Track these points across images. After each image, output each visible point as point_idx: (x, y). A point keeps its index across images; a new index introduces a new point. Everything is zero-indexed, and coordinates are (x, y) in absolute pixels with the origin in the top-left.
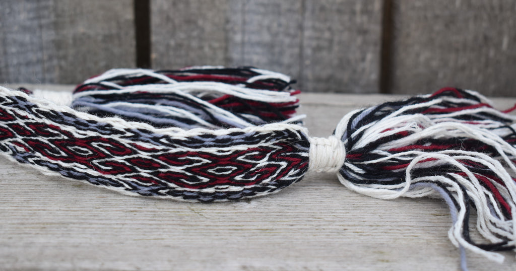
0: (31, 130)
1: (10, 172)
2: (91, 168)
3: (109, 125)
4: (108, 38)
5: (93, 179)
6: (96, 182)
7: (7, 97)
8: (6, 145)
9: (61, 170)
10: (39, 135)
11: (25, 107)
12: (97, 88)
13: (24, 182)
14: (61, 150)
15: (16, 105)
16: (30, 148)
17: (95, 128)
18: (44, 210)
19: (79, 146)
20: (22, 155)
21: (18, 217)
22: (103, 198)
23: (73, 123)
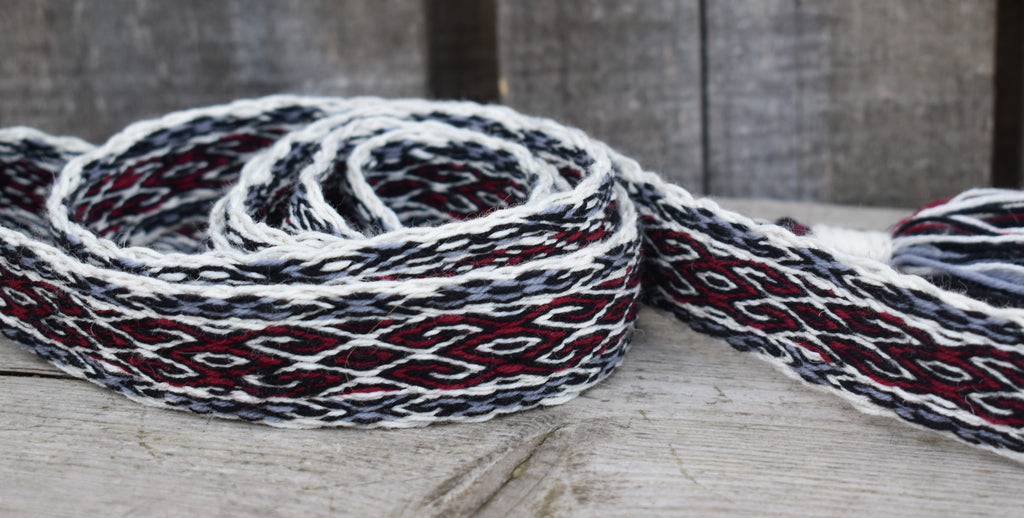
0: (839, 319)
1: (786, 400)
2: (966, 408)
3: (1013, 325)
4: (938, 112)
5: (968, 431)
6: (973, 437)
7: (790, 249)
8: (780, 343)
9: (898, 407)
10: (857, 331)
11: (828, 273)
12: (947, 231)
13: (818, 423)
14: (902, 365)
15: (810, 266)
16: (835, 355)
17: (981, 328)
18: (873, 492)
19: (943, 361)
20: (815, 368)
21: (825, 504)
22: (989, 475)
23: (933, 314)
